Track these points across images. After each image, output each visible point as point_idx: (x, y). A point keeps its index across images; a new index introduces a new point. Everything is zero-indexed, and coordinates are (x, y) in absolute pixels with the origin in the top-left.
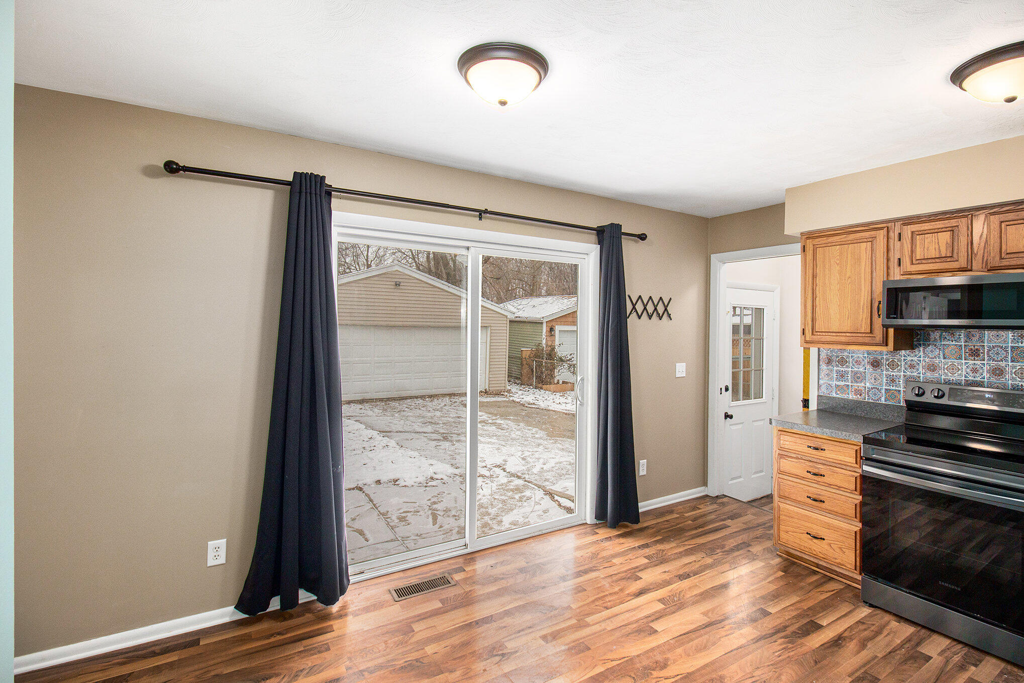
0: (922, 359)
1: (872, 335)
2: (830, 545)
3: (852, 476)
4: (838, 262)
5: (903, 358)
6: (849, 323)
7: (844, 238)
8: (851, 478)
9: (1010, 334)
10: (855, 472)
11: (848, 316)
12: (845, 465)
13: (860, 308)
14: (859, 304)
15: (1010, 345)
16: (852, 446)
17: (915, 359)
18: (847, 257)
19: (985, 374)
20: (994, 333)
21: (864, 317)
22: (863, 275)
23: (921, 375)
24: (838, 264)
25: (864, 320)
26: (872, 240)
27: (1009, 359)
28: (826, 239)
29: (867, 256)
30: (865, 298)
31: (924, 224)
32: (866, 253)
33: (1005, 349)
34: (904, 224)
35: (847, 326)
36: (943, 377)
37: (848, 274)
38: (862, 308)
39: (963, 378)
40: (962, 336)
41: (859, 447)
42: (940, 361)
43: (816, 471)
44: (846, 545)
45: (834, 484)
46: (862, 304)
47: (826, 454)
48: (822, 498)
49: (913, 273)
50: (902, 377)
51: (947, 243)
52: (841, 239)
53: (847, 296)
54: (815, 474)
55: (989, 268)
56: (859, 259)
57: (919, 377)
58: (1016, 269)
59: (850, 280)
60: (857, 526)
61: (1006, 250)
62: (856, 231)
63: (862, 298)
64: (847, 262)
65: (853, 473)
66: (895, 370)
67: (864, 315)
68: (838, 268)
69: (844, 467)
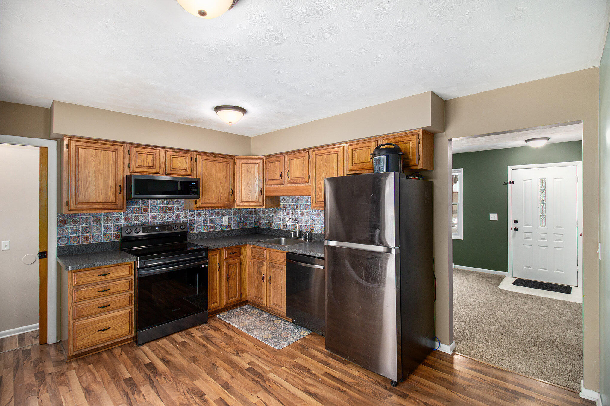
0: (122, 215)
1: (115, 204)
2: (114, 329)
3: (127, 282)
4: (94, 160)
5: (113, 216)
6: (102, 197)
7: (98, 146)
8: (127, 283)
9: (158, 201)
10: (127, 279)
11: (102, 193)
12: (121, 278)
13: (109, 188)
14: (108, 186)
15: (158, 206)
16: (126, 266)
17: (119, 215)
18: (100, 158)
19: (149, 219)
20: (153, 201)
21: (112, 193)
22: (110, 171)
23: (122, 223)
24: (94, 161)
25: (111, 196)
26: (116, 150)
27: (158, 212)
28: (86, 144)
29: (113, 160)
30: (111, 182)
31: (142, 149)
32: (112, 157)
33: (156, 207)
34: (132, 147)
35: (101, 199)
36: (132, 223)
37: (102, 168)
38: (110, 188)
39: (141, 222)
40: (140, 203)
41: (130, 265)
42: (131, 215)
43: (104, 289)
44: (125, 322)
45: (116, 291)
46: (110, 186)
47: (112, 275)
48: (108, 304)
49: (136, 172)
50: (112, 226)
51: (151, 160)
52: (96, 146)
53: (101, 181)
54: (103, 291)
55: (166, 173)
56: (108, 160)
57: (121, 225)
58: (179, 175)
59: (102, 172)
60: (129, 309)
61: (172, 167)
62: (104, 143)
63: (110, 183)
64: (100, 160)
65: (127, 280)
66: (109, 223)
67: (111, 193)
68: (94, 163)
69: (121, 279)
